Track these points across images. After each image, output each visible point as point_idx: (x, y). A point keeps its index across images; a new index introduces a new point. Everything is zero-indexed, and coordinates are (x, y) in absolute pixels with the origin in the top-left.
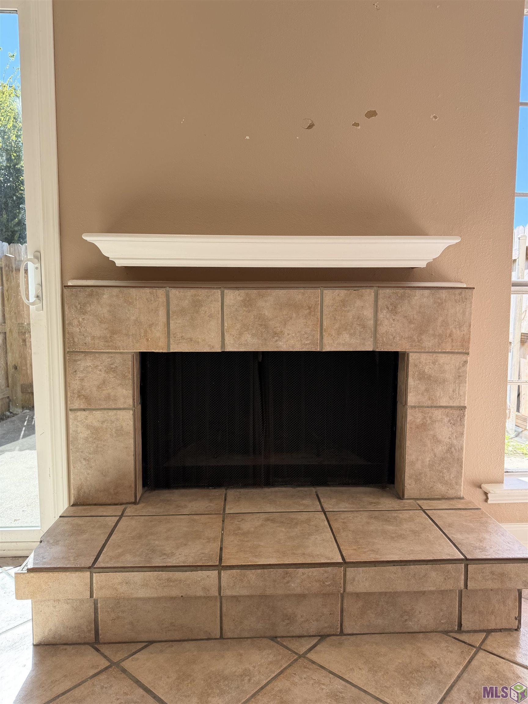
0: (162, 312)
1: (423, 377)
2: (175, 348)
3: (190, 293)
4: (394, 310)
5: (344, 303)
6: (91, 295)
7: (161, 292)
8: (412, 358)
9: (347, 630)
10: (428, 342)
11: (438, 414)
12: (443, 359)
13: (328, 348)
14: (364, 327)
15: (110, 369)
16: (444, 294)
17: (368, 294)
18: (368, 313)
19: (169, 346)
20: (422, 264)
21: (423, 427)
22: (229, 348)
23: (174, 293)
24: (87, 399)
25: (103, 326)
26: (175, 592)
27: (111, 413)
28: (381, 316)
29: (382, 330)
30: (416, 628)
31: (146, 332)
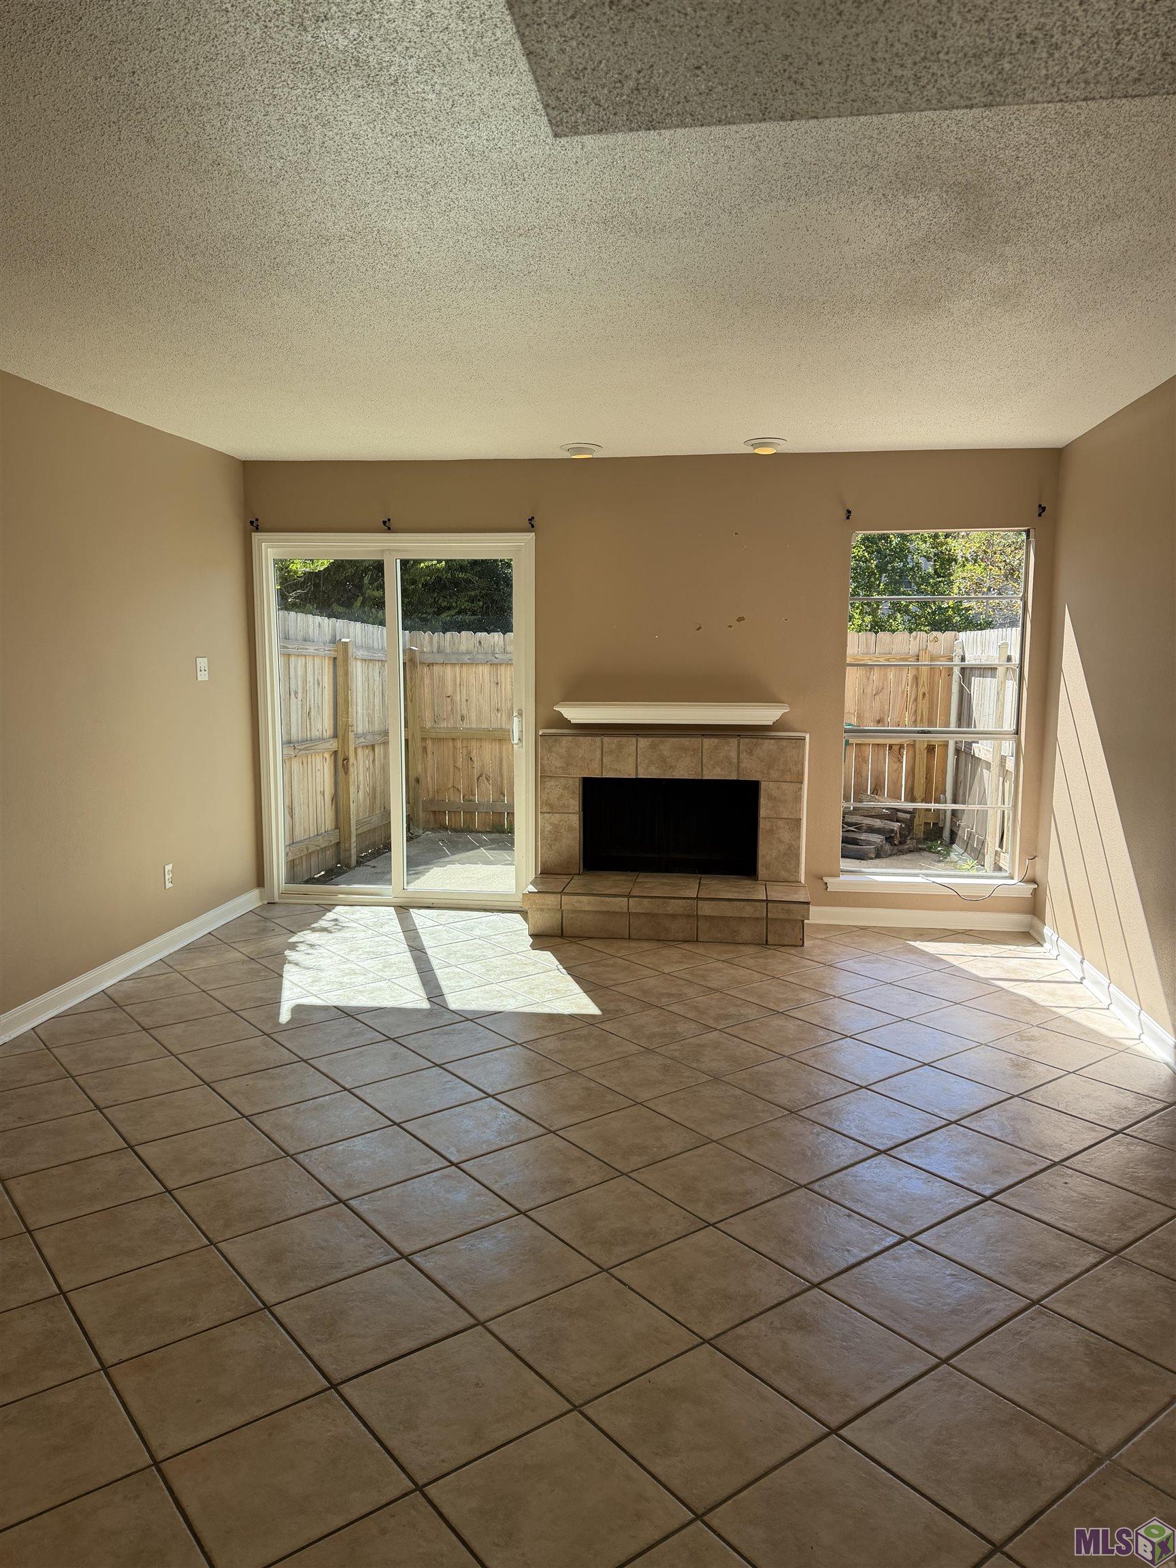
0: (598, 752)
1: (770, 797)
2: (606, 775)
3: (616, 740)
4: (751, 753)
5: (716, 748)
6: (555, 741)
7: (598, 739)
8: (763, 785)
9: (700, 939)
10: (774, 774)
11: (780, 823)
12: (784, 786)
13: (706, 778)
14: (731, 764)
15: (565, 788)
16: (784, 743)
17: (734, 742)
18: (734, 754)
19: (602, 775)
20: (771, 723)
21: (771, 832)
22: (640, 776)
23: (606, 739)
24: (551, 806)
25: (563, 760)
26: (604, 909)
27: (565, 815)
28: (741, 756)
29: (743, 765)
30: (741, 941)
31: (588, 764)
